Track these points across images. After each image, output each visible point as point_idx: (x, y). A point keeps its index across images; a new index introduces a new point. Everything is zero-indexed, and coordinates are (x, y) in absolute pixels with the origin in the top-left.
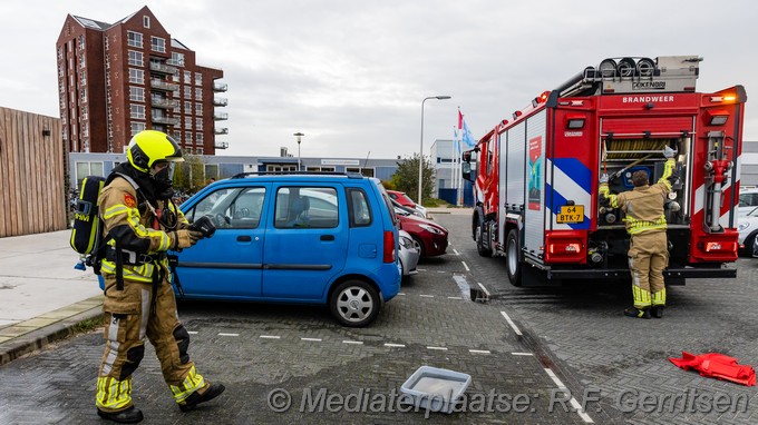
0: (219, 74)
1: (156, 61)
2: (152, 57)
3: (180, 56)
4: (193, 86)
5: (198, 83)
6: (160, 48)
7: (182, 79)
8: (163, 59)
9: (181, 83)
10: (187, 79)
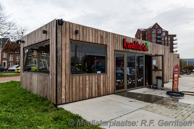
0: (175, 36)
1: (158, 35)
2: (157, 35)
3: (164, 33)
4: (167, 40)
5: (169, 39)
6: (160, 32)
7: (164, 39)
8: (160, 35)
9: (164, 40)
10: (166, 39)
